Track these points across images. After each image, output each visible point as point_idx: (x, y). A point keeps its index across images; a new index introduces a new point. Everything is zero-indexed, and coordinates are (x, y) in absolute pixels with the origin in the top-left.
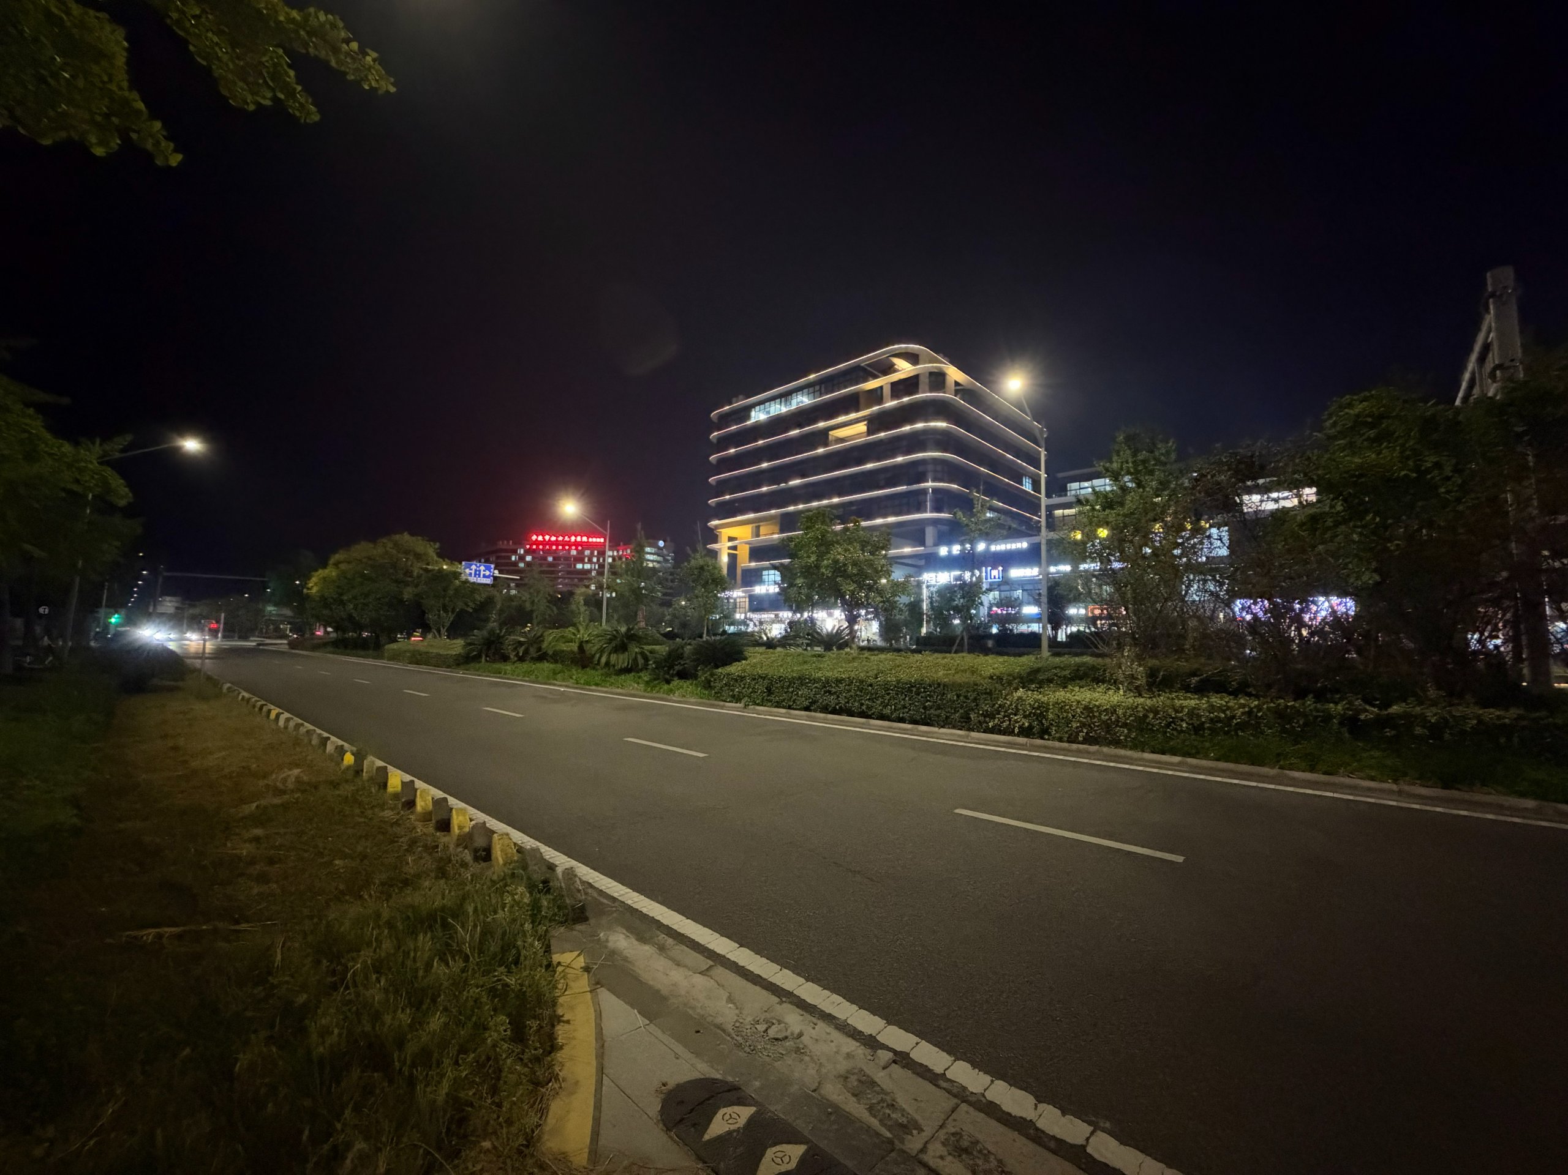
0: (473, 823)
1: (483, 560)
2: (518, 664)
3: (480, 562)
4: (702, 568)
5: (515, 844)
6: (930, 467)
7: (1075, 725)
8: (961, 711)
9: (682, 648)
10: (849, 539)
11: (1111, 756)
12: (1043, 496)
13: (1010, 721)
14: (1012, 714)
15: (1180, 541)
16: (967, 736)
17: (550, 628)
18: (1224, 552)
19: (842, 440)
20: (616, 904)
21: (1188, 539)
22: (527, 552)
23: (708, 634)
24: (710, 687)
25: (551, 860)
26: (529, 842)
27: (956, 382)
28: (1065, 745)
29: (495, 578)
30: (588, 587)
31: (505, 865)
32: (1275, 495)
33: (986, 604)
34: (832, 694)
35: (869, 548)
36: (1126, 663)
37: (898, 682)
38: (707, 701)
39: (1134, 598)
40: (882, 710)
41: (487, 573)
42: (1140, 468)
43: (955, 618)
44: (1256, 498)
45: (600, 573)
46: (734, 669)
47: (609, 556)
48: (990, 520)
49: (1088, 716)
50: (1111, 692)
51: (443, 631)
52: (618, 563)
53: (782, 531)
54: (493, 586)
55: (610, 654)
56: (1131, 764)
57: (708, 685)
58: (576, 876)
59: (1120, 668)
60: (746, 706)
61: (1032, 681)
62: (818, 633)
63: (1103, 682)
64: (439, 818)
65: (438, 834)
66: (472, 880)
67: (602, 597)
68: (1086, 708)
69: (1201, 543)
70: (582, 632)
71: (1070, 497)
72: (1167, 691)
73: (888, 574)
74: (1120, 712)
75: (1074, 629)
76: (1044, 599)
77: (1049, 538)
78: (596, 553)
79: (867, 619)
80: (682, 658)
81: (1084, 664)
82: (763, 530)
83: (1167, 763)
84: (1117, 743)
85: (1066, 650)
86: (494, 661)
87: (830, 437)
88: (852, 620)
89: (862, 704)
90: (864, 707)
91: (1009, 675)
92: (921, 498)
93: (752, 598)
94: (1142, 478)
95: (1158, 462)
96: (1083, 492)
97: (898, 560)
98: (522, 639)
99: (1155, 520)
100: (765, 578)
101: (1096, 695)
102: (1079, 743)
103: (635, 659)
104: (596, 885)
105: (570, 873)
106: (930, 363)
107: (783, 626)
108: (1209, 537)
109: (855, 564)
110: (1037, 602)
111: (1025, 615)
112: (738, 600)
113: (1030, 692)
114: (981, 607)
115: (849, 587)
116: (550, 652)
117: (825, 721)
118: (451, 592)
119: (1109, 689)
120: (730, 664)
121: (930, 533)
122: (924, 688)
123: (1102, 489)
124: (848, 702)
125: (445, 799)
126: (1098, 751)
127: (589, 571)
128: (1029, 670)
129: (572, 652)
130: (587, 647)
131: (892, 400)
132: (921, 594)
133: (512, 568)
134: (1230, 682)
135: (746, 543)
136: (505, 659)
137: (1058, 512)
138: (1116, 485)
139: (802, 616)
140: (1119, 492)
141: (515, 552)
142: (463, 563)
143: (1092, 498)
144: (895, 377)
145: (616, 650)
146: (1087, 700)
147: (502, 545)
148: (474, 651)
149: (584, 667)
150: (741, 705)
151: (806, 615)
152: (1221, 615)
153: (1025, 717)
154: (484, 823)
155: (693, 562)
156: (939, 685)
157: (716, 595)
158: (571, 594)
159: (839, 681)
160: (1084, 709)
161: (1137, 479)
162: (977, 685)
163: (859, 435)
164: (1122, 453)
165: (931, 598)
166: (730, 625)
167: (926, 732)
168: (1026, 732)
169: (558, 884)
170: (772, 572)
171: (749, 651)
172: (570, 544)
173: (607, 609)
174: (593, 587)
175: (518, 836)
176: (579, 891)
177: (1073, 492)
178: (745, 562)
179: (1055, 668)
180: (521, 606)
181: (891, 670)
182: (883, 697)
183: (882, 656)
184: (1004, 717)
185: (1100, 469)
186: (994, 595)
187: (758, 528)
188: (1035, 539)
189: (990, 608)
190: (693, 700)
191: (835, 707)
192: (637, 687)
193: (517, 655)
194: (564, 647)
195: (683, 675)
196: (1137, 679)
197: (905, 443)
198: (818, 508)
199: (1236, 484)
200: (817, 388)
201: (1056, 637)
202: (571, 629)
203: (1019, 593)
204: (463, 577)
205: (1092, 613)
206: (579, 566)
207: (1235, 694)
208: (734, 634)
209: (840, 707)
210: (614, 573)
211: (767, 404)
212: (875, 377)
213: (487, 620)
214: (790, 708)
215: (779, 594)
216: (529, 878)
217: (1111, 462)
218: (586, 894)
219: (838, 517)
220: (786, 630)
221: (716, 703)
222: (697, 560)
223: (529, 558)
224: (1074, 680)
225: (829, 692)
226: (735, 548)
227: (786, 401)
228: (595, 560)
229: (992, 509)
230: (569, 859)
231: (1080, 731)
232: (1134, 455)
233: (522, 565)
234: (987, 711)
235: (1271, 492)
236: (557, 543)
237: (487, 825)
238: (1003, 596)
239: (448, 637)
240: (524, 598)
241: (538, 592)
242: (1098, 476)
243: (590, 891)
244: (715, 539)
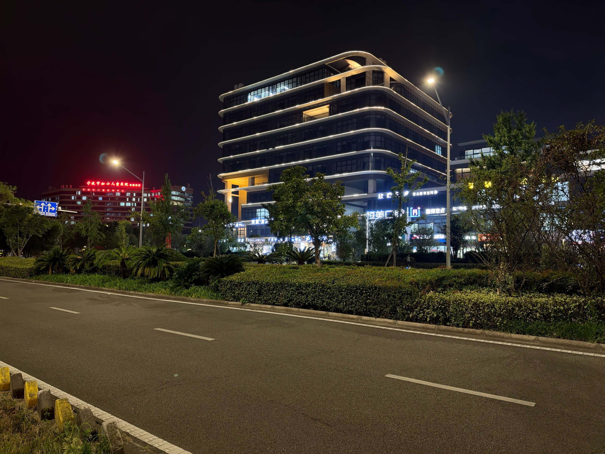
0: (41, 391)
1: (50, 199)
2: (76, 276)
3: (48, 201)
4: (213, 207)
5: (72, 406)
6: (372, 138)
7: (467, 316)
8: (391, 306)
9: (198, 263)
10: (315, 188)
11: (491, 336)
12: (448, 158)
13: (424, 313)
14: (425, 308)
15: (538, 190)
16: (395, 324)
17: (101, 250)
18: (565, 199)
19: (312, 118)
20: (146, 447)
21: (543, 190)
22: (83, 193)
23: (217, 253)
24: (218, 290)
25: (99, 417)
26: (82, 404)
27: (391, 78)
28: (460, 329)
29: (59, 213)
30: (129, 219)
31: (64, 422)
32: (598, 161)
33: (409, 232)
34: (303, 295)
35: (329, 194)
36: (501, 274)
37: (348, 286)
38: (216, 301)
39: (508, 229)
40: (337, 305)
41: (53, 209)
42: (513, 140)
43: (388, 242)
44: (586, 163)
45: (138, 209)
46: (235, 277)
47: (145, 197)
48: (413, 175)
49: (476, 309)
50: (491, 294)
51: (20, 251)
52: (151, 202)
53: (269, 182)
54: (57, 218)
55: (145, 267)
56: (503, 341)
57: (216, 289)
58: (117, 428)
59: (497, 277)
60: (243, 304)
61: (439, 286)
62: (294, 252)
63: (486, 286)
64: (15, 388)
65: (15, 400)
66: (40, 433)
67: (139, 227)
68: (475, 304)
69: (552, 192)
70: (124, 252)
71: (466, 161)
72: (528, 292)
73: (342, 213)
74: (497, 306)
75: (469, 250)
76: (448, 230)
77: (451, 187)
78: (135, 195)
79: (328, 243)
80: (197, 271)
81: (473, 274)
82: (256, 180)
83: (526, 340)
84: (495, 328)
85: (463, 264)
86: (58, 273)
87: (304, 115)
88: (317, 243)
89: (323, 301)
90: (325, 304)
91: (423, 282)
92: (366, 160)
93: (249, 228)
94: (514, 148)
95: (525, 137)
96: (475, 156)
97: (349, 203)
98: (79, 257)
99: (521, 177)
100: (258, 214)
101: (481, 295)
102: (470, 328)
103: (163, 272)
104: (132, 434)
105: (113, 427)
106: (373, 64)
107: (271, 247)
108: (557, 188)
109: (319, 205)
110: (444, 232)
111: (436, 240)
112: (239, 229)
113: (437, 293)
114: (406, 235)
115: (315, 221)
116: (100, 267)
117: (298, 313)
118: (26, 223)
119: (490, 291)
120: (232, 274)
121: (371, 184)
122: (366, 290)
123: (488, 154)
124: (314, 300)
125: (20, 375)
126: (481, 333)
127: (130, 208)
128: (437, 278)
129: (117, 267)
130: (127, 263)
131: (347, 90)
132: (365, 225)
133: (72, 205)
134: (567, 286)
135: (245, 189)
136: (67, 271)
137: (459, 170)
138: (497, 152)
139: (284, 240)
140: (499, 157)
141: (74, 193)
142: (35, 201)
143: (481, 160)
144: (349, 74)
145: (148, 265)
146: (476, 299)
147: (64, 188)
148: (42, 265)
149: (125, 277)
150: (240, 303)
151: (286, 239)
152: (564, 240)
153: (434, 310)
154: (49, 391)
155: (206, 202)
156: (376, 288)
157: (223, 226)
158: (116, 224)
159: (308, 285)
160: (473, 305)
161: (511, 148)
162: (401, 288)
163: (323, 115)
164: (501, 130)
165: (371, 228)
166: (233, 246)
167: (367, 321)
168: (435, 321)
169: (103, 435)
170: (263, 210)
171: (246, 265)
172: (116, 188)
173: (143, 236)
174: (133, 220)
175: (74, 400)
176: (119, 439)
177: (469, 157)
178: (243, 203)
179: (455, 277)
180: (78, 233)
181: (343, 278)
182: (337, 296)
183: (338, 268)
184: (420, 310)
185: (487, 141)
186: (414, 227)
187: (253, 179)
188: (442, 189)
189: (412, 236)
190: (205, 300)
191: (305, 304)
192: (163, 292)
193: (75, 269)
194: (111, 263)
195: (199, 282)
196: (508, 284)
197: (355, 120)
198: (294, 166)
199: (573, 154)
200: (295, 79)
201: (456, 255)
202: (115, 250)
203: (431, 225)
204: (35, 212)
205: (481, 239)
206: (122, 204)
207: (570, 293)
208: (236, 253)
209: (309, 304)
210: (149, 210)
211: (259, 90)
212: (336, 73)
213: (53, 244)
214: (274, 304)
215: (267, 225)
216: (82, 431)
217: (494, 136)
218: (125, 441)
219: (307, 173)
220: (273, 250)
221: (222, 301)
222: (210, 201)
223: (84, 198)
224: (467, 285)
225: (301, 293)
226: (237, 193)
227: (273, 88)
228: (134, 199)
229: (414, 167)
230: (112, 416)
231: (470, 320)
232: (509, 131)
233: (79, 203)
234: (408, 306)
235: (595, 159)
236: (106, 187)
237: (52, 393)
238: (420, 227)
239: (24, 256)
240: (80, 227)
241: (91, 223)
242: (485, 146)
243: (127, 438)
244: (223, 186)
